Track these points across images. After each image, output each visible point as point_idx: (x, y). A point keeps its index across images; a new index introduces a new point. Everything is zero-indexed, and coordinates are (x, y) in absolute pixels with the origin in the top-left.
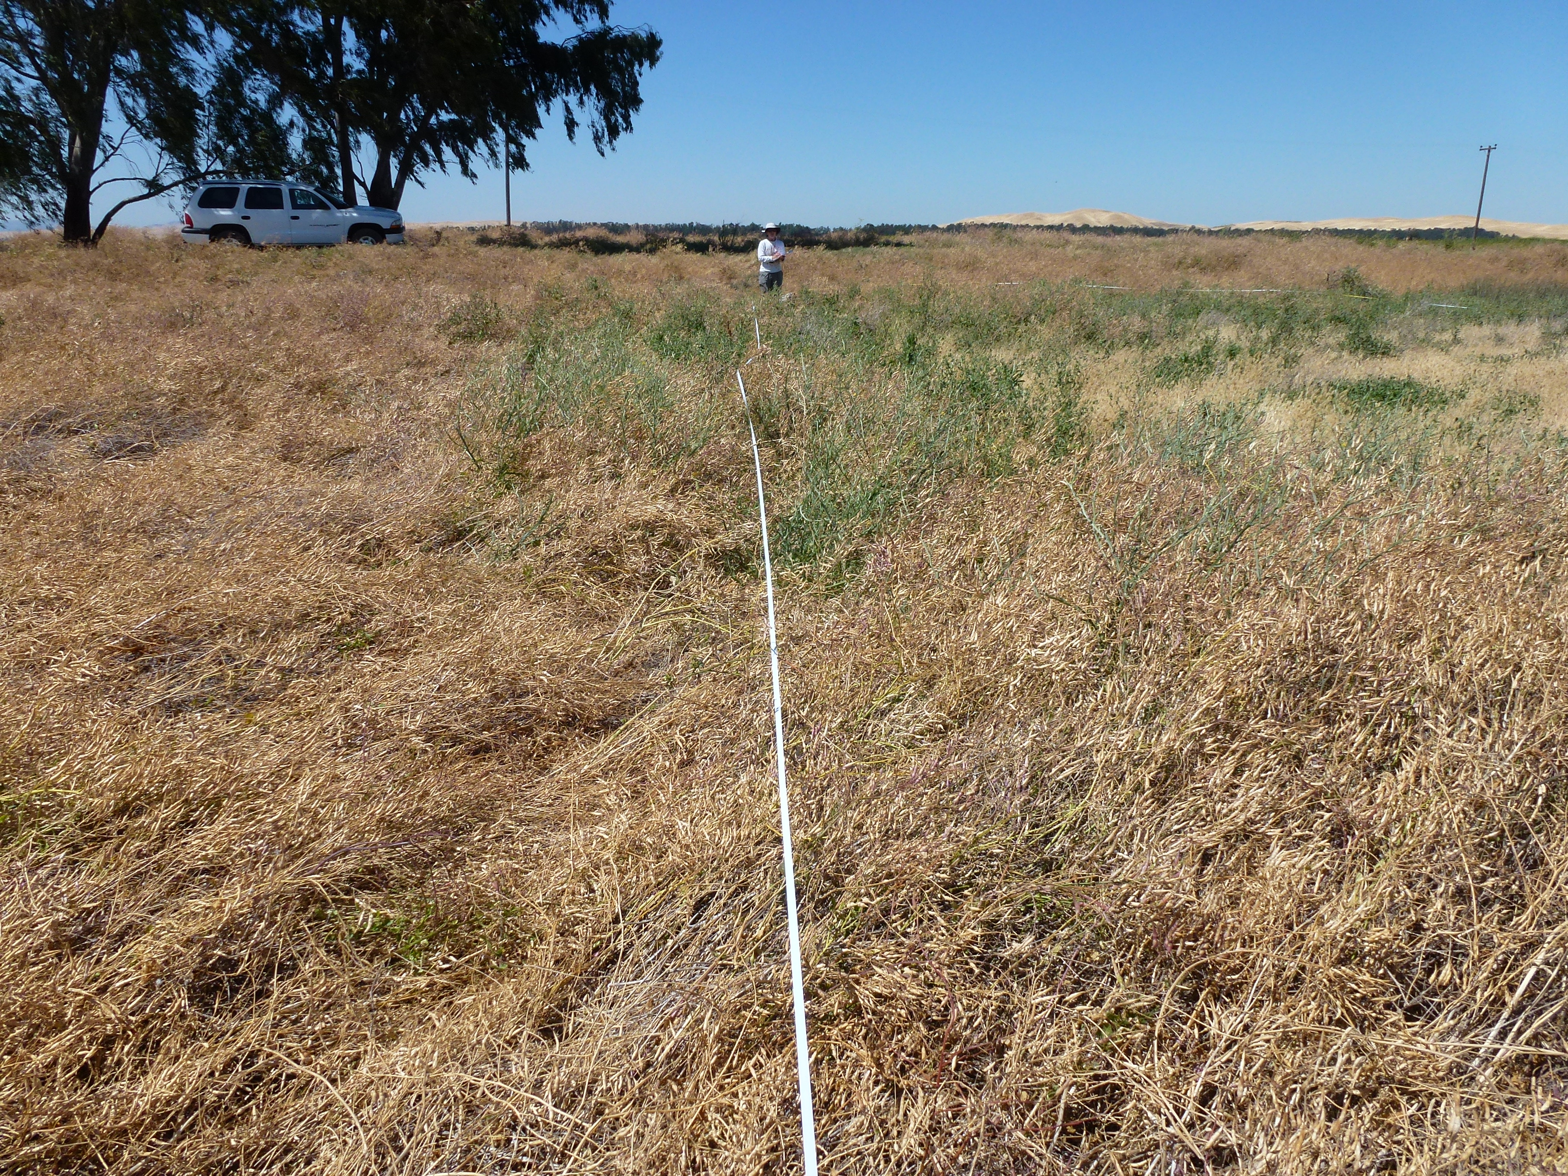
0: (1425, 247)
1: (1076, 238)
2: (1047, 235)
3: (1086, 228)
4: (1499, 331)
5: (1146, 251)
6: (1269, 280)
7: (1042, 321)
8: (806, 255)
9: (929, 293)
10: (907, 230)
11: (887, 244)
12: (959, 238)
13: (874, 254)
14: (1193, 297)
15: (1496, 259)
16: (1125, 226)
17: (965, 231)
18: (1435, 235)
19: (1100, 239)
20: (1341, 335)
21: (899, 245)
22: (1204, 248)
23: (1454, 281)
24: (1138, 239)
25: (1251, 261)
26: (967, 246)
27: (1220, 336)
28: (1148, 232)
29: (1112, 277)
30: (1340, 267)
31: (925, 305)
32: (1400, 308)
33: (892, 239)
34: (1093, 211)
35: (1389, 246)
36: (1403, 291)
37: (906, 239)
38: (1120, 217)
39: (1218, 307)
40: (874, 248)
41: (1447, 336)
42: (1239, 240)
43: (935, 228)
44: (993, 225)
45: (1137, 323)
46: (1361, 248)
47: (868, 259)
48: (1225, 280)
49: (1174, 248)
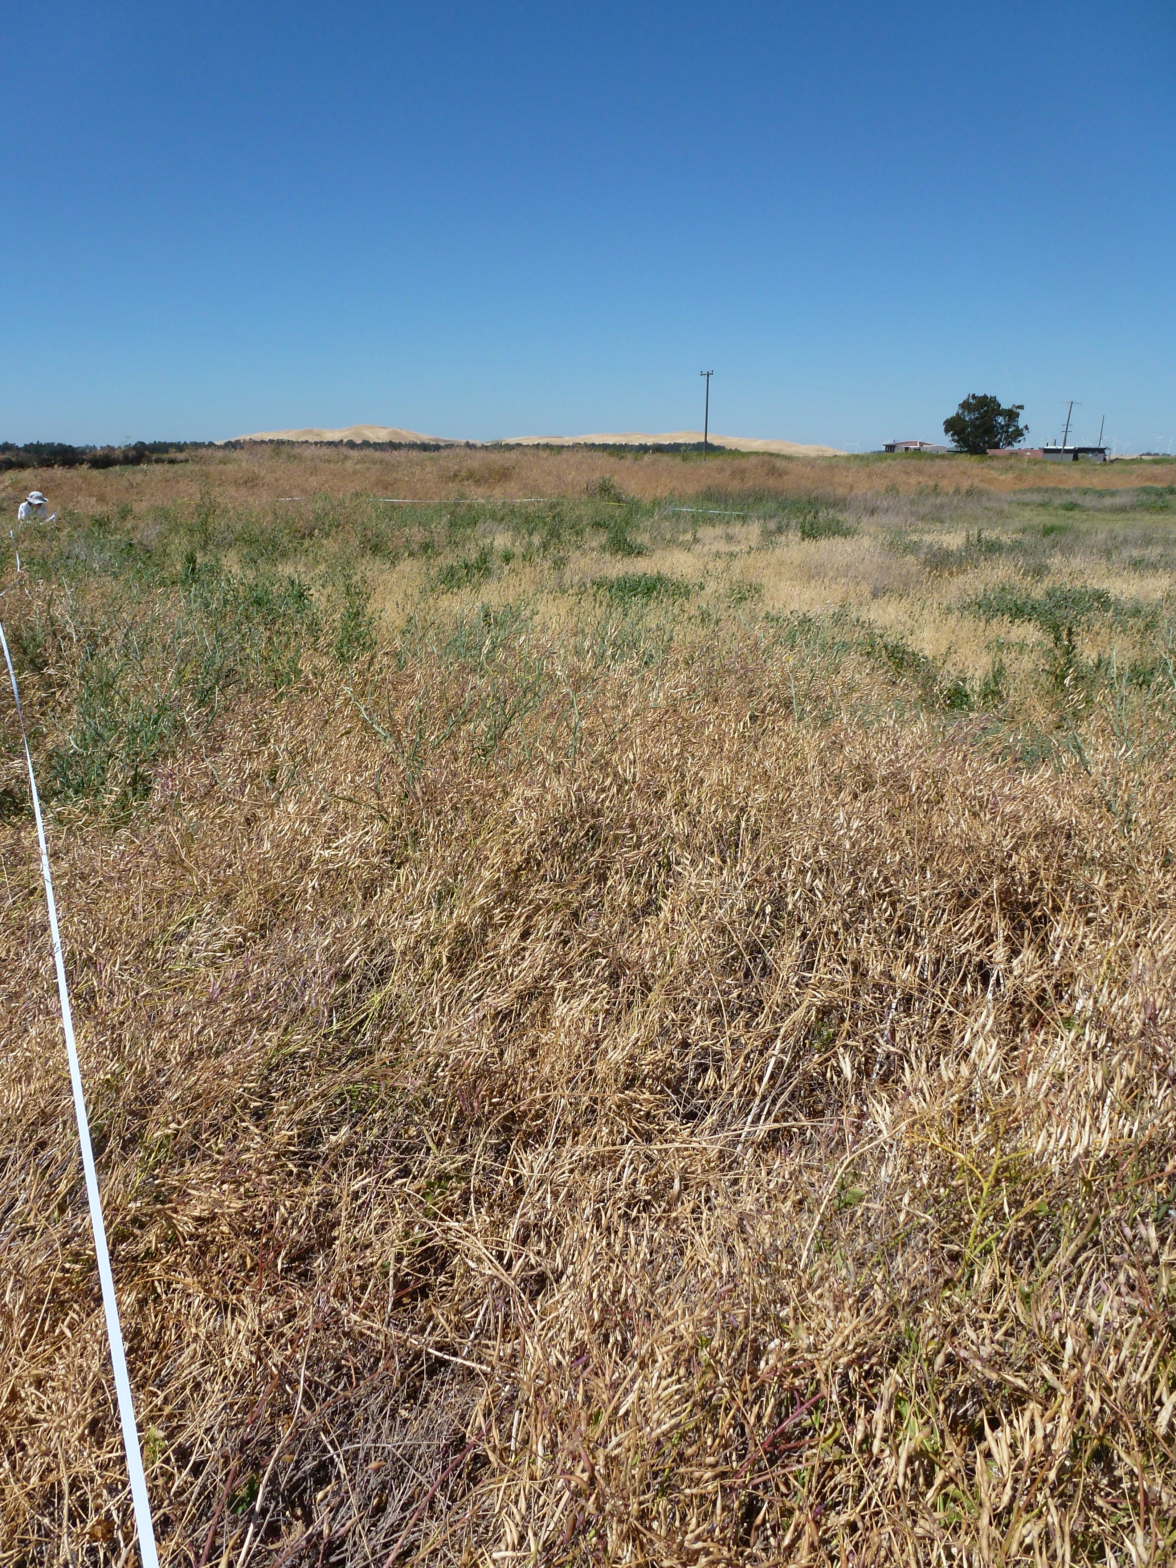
0: (665, 459)
1: (355, 454)
2: (325, 451)
3: (366, 444)
4: (729, 531)
5: (422, 466)
6: (534, 490)
7: (328, 535)
8: (69, 475)
9: (208, 510)
10: (180, 447)
11: (158, 461)
12: (236, 454)
13: (145, 472)
14: (470, 507)
15: (722, 470)
16: (403, 442)
17: (242, 448)
18: (674, 449)
19: (378, 454)
20: (603, 538)
21: (172, 462)
22: (475, 462)
23: (691, 489)
24: (414, 454)
25: (519, 473)
26: (243, 462)
27: (496, 543)
28: (425, 447)
29: (393, 491)
30: (596, 477)
31: (205, 523)
32: (650, 513)
33: (165, 456)
34: (371, 428)
35: (636, 459)
36: (651, 498)
37: (181, 456)
38: (396, 433)
39: (493, 517)
40: (144, 467)
41: (689, 537)
42: (507, 455)
43: (211, 444)
44: (271, 441)
45: (418, 534)
46: (612, 460)
47: (139, 477)
48: (498, 492)
49: (449, 462)
